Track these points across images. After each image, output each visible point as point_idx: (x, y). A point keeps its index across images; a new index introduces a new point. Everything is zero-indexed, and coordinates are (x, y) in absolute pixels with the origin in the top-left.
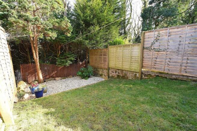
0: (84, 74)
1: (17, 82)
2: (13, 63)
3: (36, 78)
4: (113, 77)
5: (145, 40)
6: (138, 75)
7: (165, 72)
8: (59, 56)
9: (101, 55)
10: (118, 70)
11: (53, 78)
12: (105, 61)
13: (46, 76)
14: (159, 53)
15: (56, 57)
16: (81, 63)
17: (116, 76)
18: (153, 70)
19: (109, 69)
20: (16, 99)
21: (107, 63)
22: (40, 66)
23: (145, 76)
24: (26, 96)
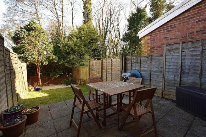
0: (66, 82)
3: (38, 84)
4: (82, 84)
8: (53, 71)
9: (77, 71)
10: (83, 80)
11: (48, 84)
12: (79, 75)
13: (44, 83)
14: (93, 71)
15: (51, 72)
16: (67, 76)
19: (80, 79)
22: (41, 77)
24: (32, 90)
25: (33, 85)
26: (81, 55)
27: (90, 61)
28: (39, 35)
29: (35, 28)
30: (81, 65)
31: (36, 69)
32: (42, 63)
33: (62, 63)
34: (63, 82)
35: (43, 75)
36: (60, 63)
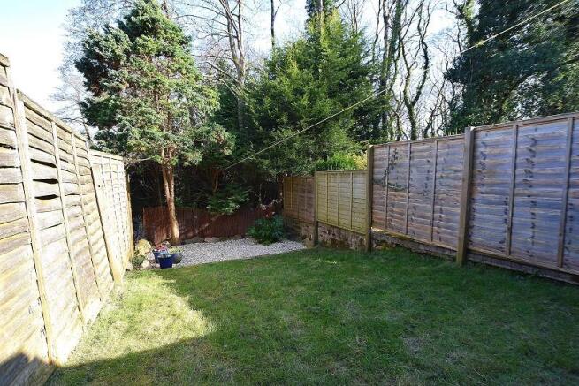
0: (261, 231)
1: (136, 240)
2: (132, 205)
3: (168, 236)
4: (324, 243)
5: (376, 163)
6: (365, 241)
7: (407, 236)
8: (217, 191)
9: (304, 192)
10: (333, 227)
11: (202, 237)
12: (310, 206)
13: (188, 232)
14: (397, 193)
15: (211, 193)
16: (264, 207)
17: (329, 242)
18: (389, 231)
19: (317, 224)
20: (130, 266)
21: (313, 210)
22: (177, 211)
23: (377, 245)
24: (146, 264)
25: (150, 240)
26: (319, 129)
27: (373, 149)
28: (169, 48)
29: (154, 21)
30: (323, 168)
31: (162, 182)
32: (181, 158)
33: (252, 157)
34: (253, 231)
35: (186, 203)
36: (243, 160)
